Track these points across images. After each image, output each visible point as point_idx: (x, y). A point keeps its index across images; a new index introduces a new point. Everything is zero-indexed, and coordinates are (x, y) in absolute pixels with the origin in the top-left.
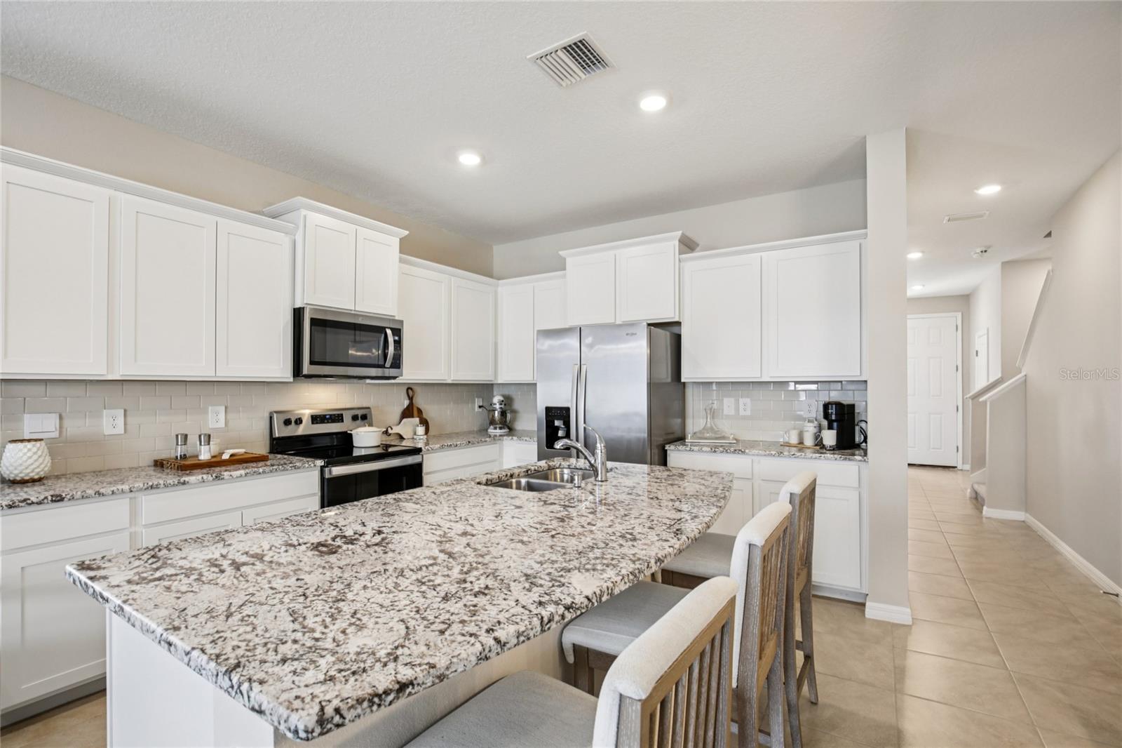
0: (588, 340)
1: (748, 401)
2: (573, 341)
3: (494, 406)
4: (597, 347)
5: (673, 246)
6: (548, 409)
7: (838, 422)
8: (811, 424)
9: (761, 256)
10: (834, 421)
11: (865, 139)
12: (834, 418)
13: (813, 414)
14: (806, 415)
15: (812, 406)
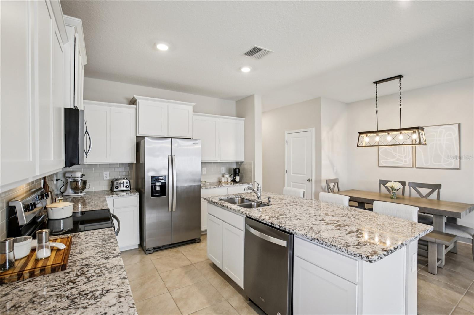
1: (205, 168)
3: (77, 179)
5: (191, 108)
6: (152, 177)
7: (238, 174)
8: (227, 175)
9: (220, 120)
10: (237, 174)
11: (254, 95)
12: (237, 173)
13: (224, 172)
14: (222, 172)
15: (223, 170)
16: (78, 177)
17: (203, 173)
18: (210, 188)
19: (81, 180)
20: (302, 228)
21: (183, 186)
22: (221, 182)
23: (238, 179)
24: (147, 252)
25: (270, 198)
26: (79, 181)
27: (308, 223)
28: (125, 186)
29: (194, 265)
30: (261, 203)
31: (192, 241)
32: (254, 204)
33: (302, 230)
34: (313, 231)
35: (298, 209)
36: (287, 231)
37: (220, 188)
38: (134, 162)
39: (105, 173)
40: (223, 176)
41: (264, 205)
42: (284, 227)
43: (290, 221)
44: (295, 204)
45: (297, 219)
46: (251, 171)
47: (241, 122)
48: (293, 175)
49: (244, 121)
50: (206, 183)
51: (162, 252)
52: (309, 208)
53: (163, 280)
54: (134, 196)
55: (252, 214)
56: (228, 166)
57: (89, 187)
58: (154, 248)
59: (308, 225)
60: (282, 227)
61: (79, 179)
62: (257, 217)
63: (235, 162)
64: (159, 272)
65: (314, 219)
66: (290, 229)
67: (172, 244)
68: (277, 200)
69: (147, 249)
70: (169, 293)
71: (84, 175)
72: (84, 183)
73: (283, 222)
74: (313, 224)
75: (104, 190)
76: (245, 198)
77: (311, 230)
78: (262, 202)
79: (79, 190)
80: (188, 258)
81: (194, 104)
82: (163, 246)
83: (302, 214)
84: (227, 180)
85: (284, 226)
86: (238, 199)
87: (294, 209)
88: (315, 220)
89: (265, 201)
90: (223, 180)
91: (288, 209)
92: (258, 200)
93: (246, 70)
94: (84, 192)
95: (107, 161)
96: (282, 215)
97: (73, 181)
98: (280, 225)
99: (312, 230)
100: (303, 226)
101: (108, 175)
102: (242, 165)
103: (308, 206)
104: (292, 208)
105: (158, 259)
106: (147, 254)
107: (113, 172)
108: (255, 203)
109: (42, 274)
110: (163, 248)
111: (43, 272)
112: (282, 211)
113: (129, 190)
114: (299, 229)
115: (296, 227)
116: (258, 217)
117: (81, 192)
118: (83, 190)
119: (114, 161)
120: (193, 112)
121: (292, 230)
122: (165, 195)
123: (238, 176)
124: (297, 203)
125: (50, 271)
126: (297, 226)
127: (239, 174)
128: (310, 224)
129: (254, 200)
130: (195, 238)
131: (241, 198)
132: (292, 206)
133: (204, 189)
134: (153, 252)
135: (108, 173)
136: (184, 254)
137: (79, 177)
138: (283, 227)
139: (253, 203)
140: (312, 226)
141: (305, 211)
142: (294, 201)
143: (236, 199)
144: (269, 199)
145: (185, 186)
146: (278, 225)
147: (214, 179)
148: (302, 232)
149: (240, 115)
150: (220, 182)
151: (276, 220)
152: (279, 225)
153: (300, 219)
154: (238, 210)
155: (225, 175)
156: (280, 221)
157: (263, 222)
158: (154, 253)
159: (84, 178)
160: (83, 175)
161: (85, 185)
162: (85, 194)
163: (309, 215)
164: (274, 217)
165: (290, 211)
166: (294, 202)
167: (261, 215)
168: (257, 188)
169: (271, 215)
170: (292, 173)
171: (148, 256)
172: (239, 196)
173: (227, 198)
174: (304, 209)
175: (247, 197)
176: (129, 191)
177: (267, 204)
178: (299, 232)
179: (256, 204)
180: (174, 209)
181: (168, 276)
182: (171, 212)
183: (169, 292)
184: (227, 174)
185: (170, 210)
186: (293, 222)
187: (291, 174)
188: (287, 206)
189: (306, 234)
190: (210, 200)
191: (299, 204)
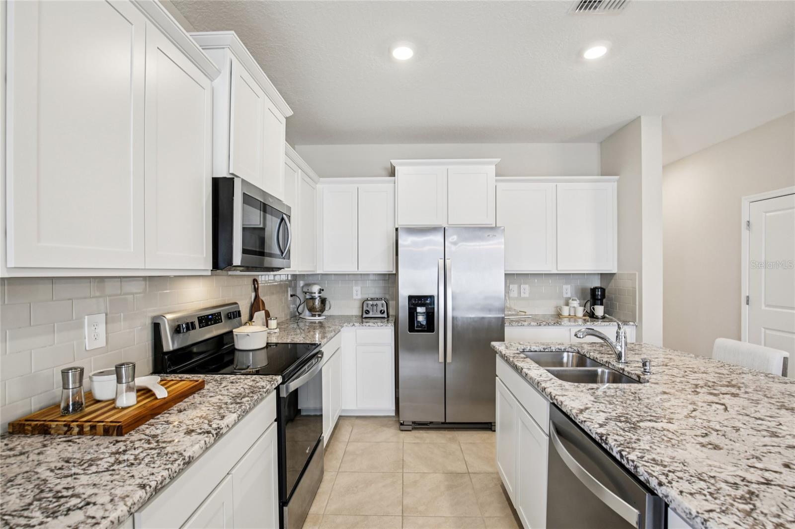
0: (452, 238)
1: (527, 287)
2: (439, 238)
3: (314, 295)
4: (460, 244)
5: (492, 169)
6: (411, 298)
7: (601, 300)
8: (575, 302)
9: (556, 186)
10: (598, 300)
11: (640, 117)
12: (599, 298)
13: (569, 295)
14: (565, 296)
15: (568, 290)
16: (315, 293)
17: (523, 295)
18: (529, 325)
19: (320, 296)
20: (703, 485)
21: (467, 318)
22: (561, 315)
23: (599, 310)
24: (403, 427)
25: (648, 364)
26: (316, 299)
27: (747, 471)
28: (379, 311)
29: (471, 475)
30: (621, 371)
31: (486, 426)
32: (603, 372)
33: (700, 493)
34: (748, 514)
35: (732, 412)
36: (642, 478)
37: (553, 327)
38: (392, 271)
39: (355, 288)
40: (567, 304)
41: (630, 380)
42: (633, 461)
43: (673, 445)
44: (734, 390)
45: (703, 446)
46: (634, 295)
47: (610, 185)
48: (767, 308)
49: (616, 183)
50: (525, 315)
51: (427, 433)
52: (783, 412)
53: (403, 488)
54: (387, 327)
55: (563, 400)
56: (579, 283)
57: (330, 308)
58: (414, 423)
59: (738, 481)
60: (627, 459)
61: (317, 295)
62: (571, 410)
63: (598, 274)
64: (405, 471)
65: (780, 461)
66: (652, 476)
67: (445, 423)
68: (675, 371)
69: (402, 422)
70: (401, 518)
71: (323, 290)
72: (323, 301)
73: (641, 443)
74: (768, 483)
75: (354, 314)
76: (588, 356)
77: (742, 506)
78: (623, 370)
79: (316, 312)
80: (465, 459)
81: (498, 160)
82: (431, 423)
83: (738, 430)
84: (575, 313)
85: (635, 458)
86: (571, 354)
87: (714, 406)
88: (787, 466)
89: (633, 369)
90: (566, 311)
91: (693, 403)
92: (615, 363)
93: (595, 52)
94: (323, 316)
95: (351, 269)
96: (658, 418)
97: (310, 299)
98: (624, 453)
99: (748, 507)
100: (714, 477)
101: (359, 292)
102: (613, 281)
103: (782, 407)
104: (710, 404)
105: (414, 443)
106: (402, 430)
107: (366, 287)
108: (607, 371)
109: (92, 433)
110: (431, 426)
111: (94, 431)
112: (667, 405)
113: (386, 317)
114: (686, 486)
115: (680, 474)
116: (574, 411)
117: (319, 315)
118: (322, 312)
119: (363, 270)
120: (496, 176)
121: (657, 481)
122: (433, 332)
123: (602, 304)
124: (739, 388)
125: (102, 432)
126: (685, 471)
127: (604, 301)
128: (749, 477)
129: (606, 362)
130: (491, 421)
131: (578, 352)
132: (715, 395)
133: (515, 326)
134: (411, 429)
135: (359, 288)
136: (462, 447)
137: (317, 293)
138: (631, 463)
139: (600, 370)
140: (754, 487)
141: (760, 422)
142: (733, 383)
143: (565, 354)
144: (644, 364)
145: (470, 318)
146: (619, 449)
147: (546, 308)
148: (695, 503)
149: (607, 170)
150: (559, 315)
151: (621, 432)
152: (620, 452)
153: (716, 447)
154: (538, 383)
155: (571, 300)
156: (634, 437)
157: (582, 426)
158: (413, 432)
159: (323, 295)
160: (321, 291)
161: (324, 305)
162: (324, 317)
163: (768, 440)
164: (623, 419)
165: (695, 410)
166: (730, 385)
167: (589, 405)
168: (616, 335)
169: (620, 410)
170: (767, 306)
171: (404, 434)
172: (576, 348)
173: (542, 350)
174: (758, 415)
175: (591, 354)
176: (386, 319)
177: (637, 379)
178: (679, 497)
179: (609, 373)
180: (449, 359)
181: (415, 482)
182: (444, 363)
183: (402, 516)
184: (575, 300)
185: (441, 359)
186: (680, 454)
187: (763, 307)
188: (698, 393)
189: (706, 516)
190: (499, 349)
191: (746, 393)
